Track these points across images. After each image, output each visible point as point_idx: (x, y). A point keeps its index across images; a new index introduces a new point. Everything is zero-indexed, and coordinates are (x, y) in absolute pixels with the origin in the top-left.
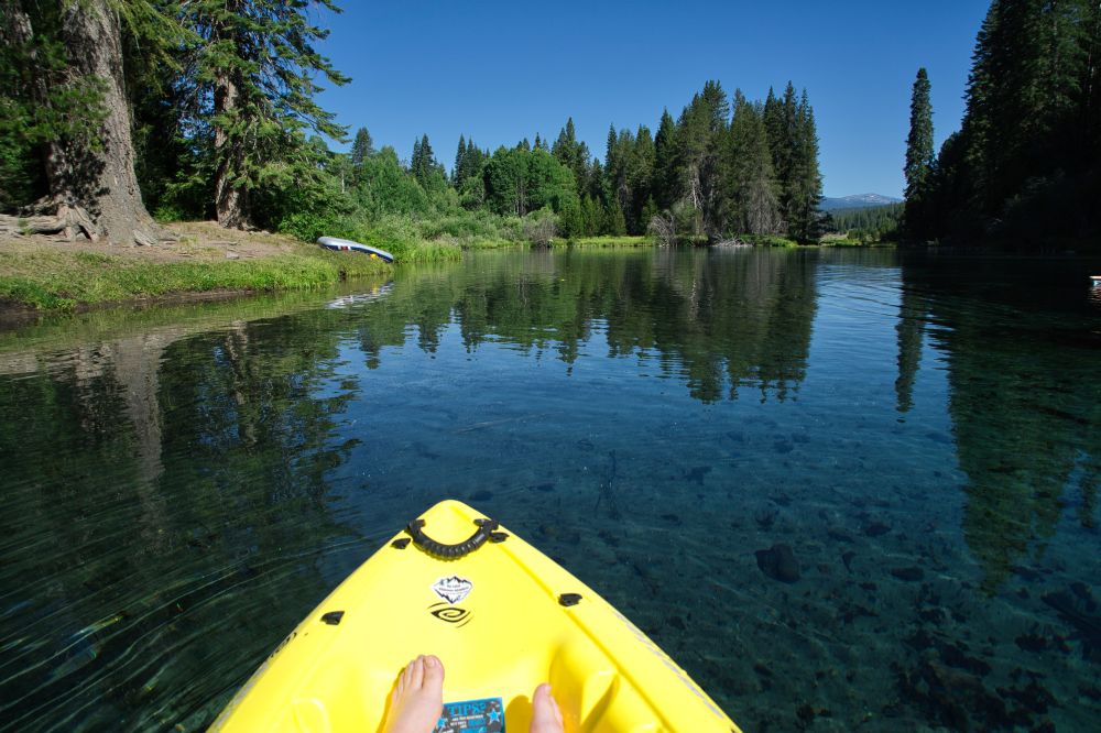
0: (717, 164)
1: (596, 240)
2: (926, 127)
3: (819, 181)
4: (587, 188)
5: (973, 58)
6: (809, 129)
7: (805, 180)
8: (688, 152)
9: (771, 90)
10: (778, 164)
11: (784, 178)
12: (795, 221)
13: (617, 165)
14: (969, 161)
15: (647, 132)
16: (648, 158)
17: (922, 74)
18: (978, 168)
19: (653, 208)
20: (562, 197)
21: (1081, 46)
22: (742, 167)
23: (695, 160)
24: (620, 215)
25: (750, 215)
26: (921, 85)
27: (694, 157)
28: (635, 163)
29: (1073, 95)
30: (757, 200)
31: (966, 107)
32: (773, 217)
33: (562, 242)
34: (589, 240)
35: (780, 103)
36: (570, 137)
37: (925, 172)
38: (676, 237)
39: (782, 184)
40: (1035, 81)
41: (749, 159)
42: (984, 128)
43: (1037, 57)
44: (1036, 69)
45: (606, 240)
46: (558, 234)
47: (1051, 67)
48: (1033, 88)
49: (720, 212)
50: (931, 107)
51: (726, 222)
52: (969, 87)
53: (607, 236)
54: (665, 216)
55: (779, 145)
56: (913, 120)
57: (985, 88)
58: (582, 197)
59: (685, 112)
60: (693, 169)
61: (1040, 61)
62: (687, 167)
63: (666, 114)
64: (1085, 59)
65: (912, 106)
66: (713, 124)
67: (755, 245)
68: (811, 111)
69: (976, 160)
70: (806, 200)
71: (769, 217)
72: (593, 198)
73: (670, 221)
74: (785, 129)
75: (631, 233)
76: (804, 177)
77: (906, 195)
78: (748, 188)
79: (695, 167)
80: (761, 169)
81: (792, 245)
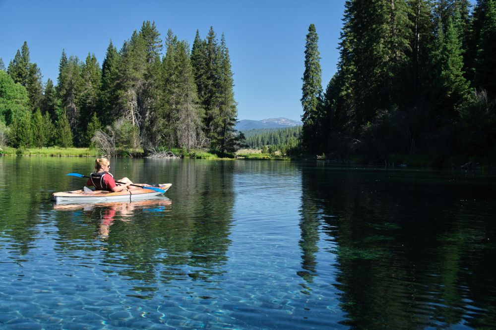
0: (152, 90)
1: (44, 150)
2: (316, 68)
3: (234, 107)
4: (38, 105)
5: (343, 20)
6: (225, 66)
7: (223, 106)
8: (127, 79)
9: (197, 32)
10: (203, 93)
11: (207, 104)
12: (216, 138)
13: (66, 86)
14: (343, 96)
15: (94, 59)
16: (94, 82)
17: (311, 28)
18: (349, 101)
19: (97, 124)
20: (15, 112)
21: (409, 19)
22: (172, 93)
23: (133, 86)
24: (67, 129)
25: (179, 133)
26: (312, 36)
27: (132, 83)
28: (81, 85)
29: (407, 52)
30: (184, 120)
31: (340, 55)
32: (198, 135)
33: (12, 151)
34: (38, 150)
35: (204, 44)
36: (25, 59)
37: (316, 102)
38: (116, 149)
39: (205, 109)
40: (382, 40)
41: (178, 87)
42: (352, 72)
43: (382, 23)
44: (382, 32)
45: (55, 150)
46: (8, 144)
47: (392, 31)
48: (381, 45)
49: (154, 129)
50: (319, 54)
51: (159, 137)
52: (341, 41)
53: (56, 147)
54: (107, 132)
55: (204, 77)
56: (306, 62)
57: (351, 42)
58: (34, 111)
59: (125, 45)
60: (132, 93)
61: (385, 26)
62: (127, 91)
63: (111, 46)
64: (413, 28)
65: (306, 52)
66: (149, 58)
67: (182, 157)
68: (227, 51)
69: (348, 95)
70: (224, 121)
71: (194, 135)
72: (43, 114)
73: (111, 136)
74: (207, 65)
75: (77, 144)
76: (222, 103)
77: (303, 120)
78: (178, 111)
79: (133, 92)
80: (187, 95)
81: (213, 157)
